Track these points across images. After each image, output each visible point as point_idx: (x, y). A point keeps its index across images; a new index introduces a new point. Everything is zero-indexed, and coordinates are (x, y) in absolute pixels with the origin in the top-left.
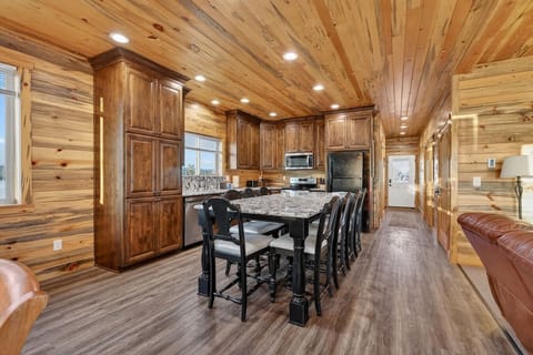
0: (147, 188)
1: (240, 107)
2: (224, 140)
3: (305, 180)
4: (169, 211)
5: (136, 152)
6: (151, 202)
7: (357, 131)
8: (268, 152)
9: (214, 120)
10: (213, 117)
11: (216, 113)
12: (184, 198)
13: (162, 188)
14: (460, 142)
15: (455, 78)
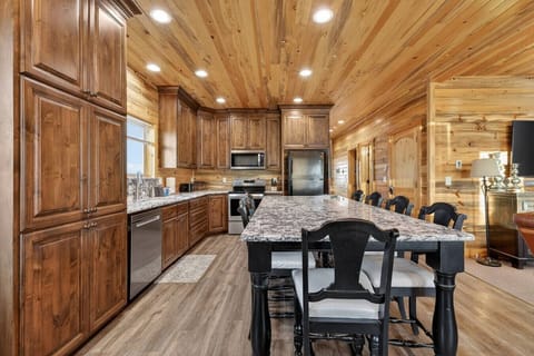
0: (69, 204)
1: (186, 83)
2: (156, 127)
3: (253, 182)
4: (108, 244)
5: (44, 125)
6: (78, 232)
7: (316, 129)
8: (207, 147)
9: (144, 95)
10: (143, 90)
11: (147, 85)
12: (129, 215)
13: (97, 202)
14: (437, 144)
15: (433, 85)
